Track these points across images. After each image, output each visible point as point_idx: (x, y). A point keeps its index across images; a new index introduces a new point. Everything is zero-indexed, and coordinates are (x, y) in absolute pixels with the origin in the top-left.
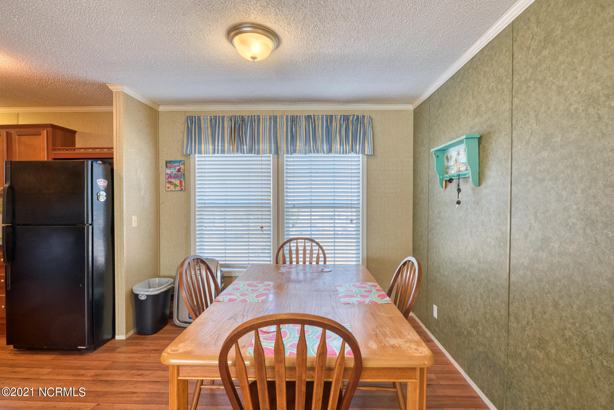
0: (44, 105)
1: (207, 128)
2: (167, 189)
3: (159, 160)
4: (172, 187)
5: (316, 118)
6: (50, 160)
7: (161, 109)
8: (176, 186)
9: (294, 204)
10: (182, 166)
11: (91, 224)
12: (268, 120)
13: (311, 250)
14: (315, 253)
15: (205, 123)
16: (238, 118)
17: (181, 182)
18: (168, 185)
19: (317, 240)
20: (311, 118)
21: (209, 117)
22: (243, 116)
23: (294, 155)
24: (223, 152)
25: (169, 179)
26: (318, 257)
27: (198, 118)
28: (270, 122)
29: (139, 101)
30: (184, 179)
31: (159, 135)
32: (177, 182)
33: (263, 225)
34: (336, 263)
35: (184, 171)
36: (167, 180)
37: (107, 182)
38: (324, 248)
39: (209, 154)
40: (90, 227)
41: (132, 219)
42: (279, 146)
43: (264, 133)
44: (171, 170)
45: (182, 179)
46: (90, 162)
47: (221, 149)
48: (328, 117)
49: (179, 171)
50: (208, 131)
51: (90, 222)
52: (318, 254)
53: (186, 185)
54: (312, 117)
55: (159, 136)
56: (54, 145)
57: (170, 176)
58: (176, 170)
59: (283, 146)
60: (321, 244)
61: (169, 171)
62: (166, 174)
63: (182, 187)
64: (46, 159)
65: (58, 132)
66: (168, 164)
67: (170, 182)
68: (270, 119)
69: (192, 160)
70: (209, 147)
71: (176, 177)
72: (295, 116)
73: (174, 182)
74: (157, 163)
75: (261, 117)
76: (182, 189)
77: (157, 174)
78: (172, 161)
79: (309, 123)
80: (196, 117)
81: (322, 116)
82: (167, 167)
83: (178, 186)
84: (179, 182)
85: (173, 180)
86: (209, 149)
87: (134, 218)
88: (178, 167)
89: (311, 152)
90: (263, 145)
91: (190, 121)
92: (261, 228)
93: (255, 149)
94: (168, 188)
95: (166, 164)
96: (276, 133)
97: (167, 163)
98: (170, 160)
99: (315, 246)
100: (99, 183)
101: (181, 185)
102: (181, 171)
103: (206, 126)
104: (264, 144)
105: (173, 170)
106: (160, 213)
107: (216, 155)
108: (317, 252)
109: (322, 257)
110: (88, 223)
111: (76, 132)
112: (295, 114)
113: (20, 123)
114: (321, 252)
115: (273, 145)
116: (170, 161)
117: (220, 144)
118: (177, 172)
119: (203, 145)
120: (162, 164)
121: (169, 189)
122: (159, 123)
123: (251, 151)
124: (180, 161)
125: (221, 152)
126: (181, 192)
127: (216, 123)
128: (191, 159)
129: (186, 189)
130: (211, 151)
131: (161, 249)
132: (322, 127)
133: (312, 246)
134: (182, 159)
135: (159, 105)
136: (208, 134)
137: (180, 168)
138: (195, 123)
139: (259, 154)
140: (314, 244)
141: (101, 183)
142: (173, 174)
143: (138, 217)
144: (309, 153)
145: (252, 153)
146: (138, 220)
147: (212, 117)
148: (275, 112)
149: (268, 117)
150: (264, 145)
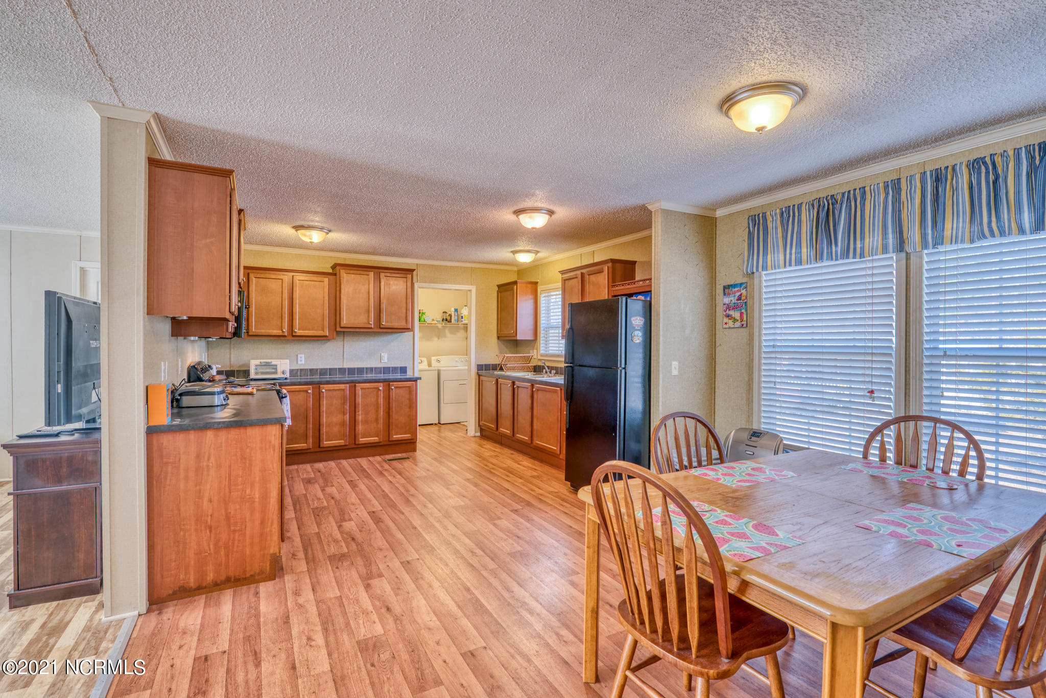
0: (610, 239)
1: (776, 228)
2: (725, 326)
3: (715, 285)
4: (731, 323)
5: (998, 159)
6: (610, 298)
7: (720, 213)
8: (735, 320)
9: (945, 351)
10: (744, 292)
11: (625, 368)
12: (882, 190)
13: (950, 447)
14: (959, 455)
15: (773, 220)
16: (823, 202)
17: (742, 314)
18: (726, 320)
19: (966, 428)
20: (985, 163)
21: (778, 211)
22: (832, 196)
23: (941, 249)
24: (799, 262)
25: (727, 312)
26: (964, 464)
27: (762, 216)
28: (887, 194)
29: (685, 213)
30: (746, 310)
31: (716, 250)
32: (736, 315)
33: (874, 387)
34: (1001, 483)
35: (746, 298)
36: (725, 313)
37: (644, 320)
38: (983, 447)
39: (779, 268)
40: (623, 371)
41: (671, 365)
42: (905, 236)
43: (874, 217)
44: (730, 299)
45: (743, 311)
46: (624, 298)
47: (796, 257)
48: (1034, 150)
49: (739, 299)
50: (776, 233)
51: (623, 366)
52: (966, 457)
53: (748, 318)
54: (988, 160)
55: (716, 252)
56: (614, 281)
57: (728, 307)
58: (736, 298)
59: (913, 234)
60: (977, 437)
61: (727, 300)
62: (724, 304)
63: (743, 323)
64: (607, 298)
65: (618, 265)
66: (727, 289)
67: (728, 316)
68: (886, 187)
69: (756, 281)
70: (778, 257)
71: (735, 307)
72: (943, 169)
73: (733, 316)
74: (712, 290)
75: (867, 189)
76: (743, 325)
77: (712, 305)
78: (731, 285)
79: (979, 173)
80: (761, 215)
81: (1017, 151)
82: (725, 294)
83: (738, 320)
84: (739, 315)
85: (731, 313)
86: (778, 261)
87: (675, 364)
88: (739, 293)
89: (984, 237)
90: (871, 239)
91: (752, 223)
92: (869, 392)
93: (855, 249)
94: (726, 323)
95: (724, 290)
96: (897, 213)
97: (725, 288)
98: (729, 284)
99: (960, 439)
100: (633, 322)
101: (742, 320)
102: (743, 298)
103: (774, 225)
104: (873, 237)
105: (732, 298)
106: (717, 360)
107: (788, 269)
108: (963, 452)
109: (973, 466)
110: (621, 367)
111: (636, 262)
112: (941, 165)
113: (595, 261)
114: (973, 453)
115: (890, 236)
116: (729, 286)
117: (794, 251)
118: (737, 300)
119: (769, 256)
120: (719, 290)
121: (727, 326)
122: (716, 234)
123: (846, 254)
124: (741, 284)
125: (796, 262)
126: (742, 330)
127: (789, 217)
128: (755, 279)
129: (748, 325)
130: (782, 263)
131: (716, 410)
132: (1017, 176)
133: (951, 438)
134: (745, 280)
135: (715, 210)
136: (777, 238)
137: (741, 295)
138: (759, 224)
139: (864, 257)
140: (958, 435)
141: (637, 321)
142: (732, 305)
143: (680, 363)
144: (979, 239)
145: (848, 257)
146: (679, 367)
147: (784, 209)
148: (902, 170)
149: (881, 185)
150: (873, 240)
